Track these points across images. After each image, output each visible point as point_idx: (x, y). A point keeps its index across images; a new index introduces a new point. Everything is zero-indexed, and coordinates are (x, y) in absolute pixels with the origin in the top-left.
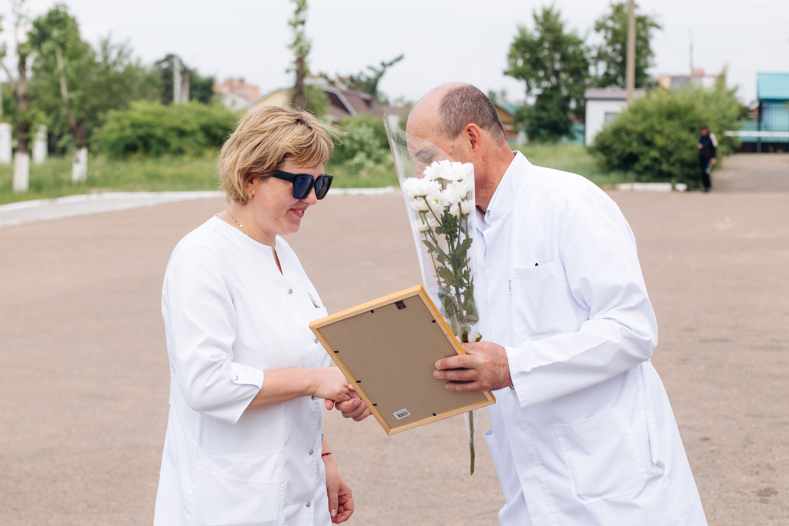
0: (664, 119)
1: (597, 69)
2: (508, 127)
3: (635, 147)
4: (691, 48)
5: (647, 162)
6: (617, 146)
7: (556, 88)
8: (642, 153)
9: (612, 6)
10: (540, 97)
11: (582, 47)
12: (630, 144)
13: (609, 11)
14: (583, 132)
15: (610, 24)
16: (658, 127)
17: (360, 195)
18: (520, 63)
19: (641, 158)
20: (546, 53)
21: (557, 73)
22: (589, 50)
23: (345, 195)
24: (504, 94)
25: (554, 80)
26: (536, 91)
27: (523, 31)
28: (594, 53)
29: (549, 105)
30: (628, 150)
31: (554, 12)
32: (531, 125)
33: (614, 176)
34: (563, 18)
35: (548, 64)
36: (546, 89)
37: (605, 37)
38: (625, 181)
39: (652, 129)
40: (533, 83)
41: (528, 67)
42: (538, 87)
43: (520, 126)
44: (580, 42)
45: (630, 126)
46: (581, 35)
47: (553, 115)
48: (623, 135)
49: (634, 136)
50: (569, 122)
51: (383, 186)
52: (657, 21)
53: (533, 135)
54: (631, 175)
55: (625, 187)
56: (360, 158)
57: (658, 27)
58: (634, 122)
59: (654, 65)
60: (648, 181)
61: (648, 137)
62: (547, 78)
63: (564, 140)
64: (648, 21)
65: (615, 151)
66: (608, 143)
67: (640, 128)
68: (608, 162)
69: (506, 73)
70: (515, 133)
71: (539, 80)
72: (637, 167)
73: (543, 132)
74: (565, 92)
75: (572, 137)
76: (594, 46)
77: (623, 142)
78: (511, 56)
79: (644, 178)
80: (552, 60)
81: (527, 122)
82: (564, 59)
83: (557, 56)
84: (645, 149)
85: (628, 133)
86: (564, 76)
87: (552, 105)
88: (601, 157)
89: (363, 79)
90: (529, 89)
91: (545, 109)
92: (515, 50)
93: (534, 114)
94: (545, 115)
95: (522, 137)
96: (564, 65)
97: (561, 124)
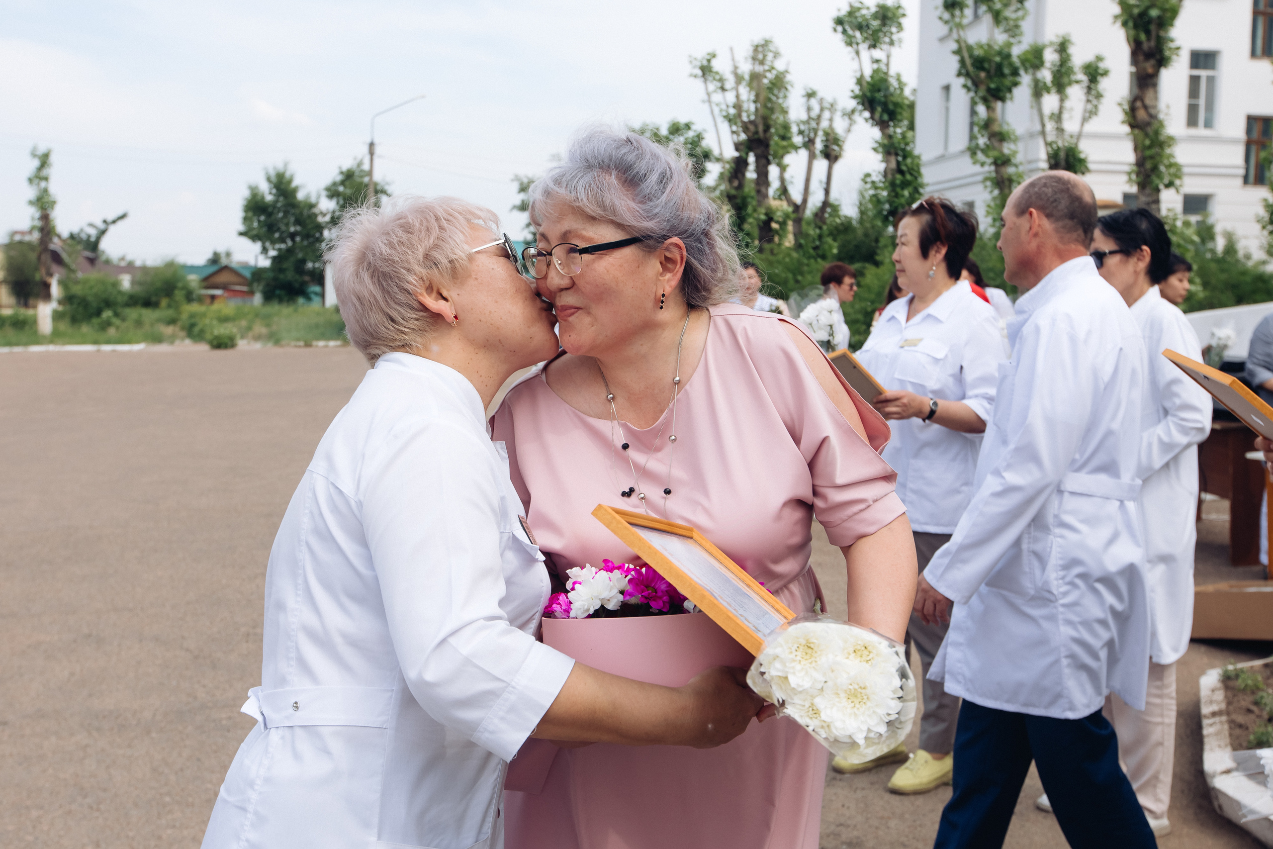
2: (245, 288)
7: (290, 251)
9: (342, 173)
10: (274, 259)
11: (315, 210)
13: (339, 178)
14: (322, 295)
15: (341, 189)
17: (114, 351)
18: (255, 224)
20: (280, 216)
21: (293, 236)
22: (324, 215)
23: (98, 351)
24: (228, 255)
25: (290, 243)
26: (273, 253)
27: (255, 191)
28: (327, 218)
29: (285, 267)
31: (288, 175)
32: (268, 285)
34: (296, 182)
35: (283, 227)
36: (279, 250)
37: (338, 203)
40: (268, 244)
41: (264, 229)
42: (274, 249)
43: (255, 285)
44: (312, 206)
46: (313, 200)
47: (290, 275)
50: (304, 284)
51: (138, 342)
52: (387, 188)
53: (269, 297)
56: (107, 314)
57: (389, 195)
62: (282, 240)
63: (301, 300)
64: (380, 188)
69: (241, 234)
70: (251, 293)
71: (273, 242)
73: (278, 292)
74: (300, 255)
75: (308, 298)
76: (327, 210)
78: (246, 219)
80: (286, 223)
81: (263, 283)
82: (298, 222)
83: (292, 219)
86: (298, 239)
87: (289, 267)
89: (84, 236)
90: (265, 250)
91: (281, 270)
92: (250, 214)
93: (271, 275)
94: (282, 276)
95: (258, 299)
96: (298, 228)
97: (297, 285)
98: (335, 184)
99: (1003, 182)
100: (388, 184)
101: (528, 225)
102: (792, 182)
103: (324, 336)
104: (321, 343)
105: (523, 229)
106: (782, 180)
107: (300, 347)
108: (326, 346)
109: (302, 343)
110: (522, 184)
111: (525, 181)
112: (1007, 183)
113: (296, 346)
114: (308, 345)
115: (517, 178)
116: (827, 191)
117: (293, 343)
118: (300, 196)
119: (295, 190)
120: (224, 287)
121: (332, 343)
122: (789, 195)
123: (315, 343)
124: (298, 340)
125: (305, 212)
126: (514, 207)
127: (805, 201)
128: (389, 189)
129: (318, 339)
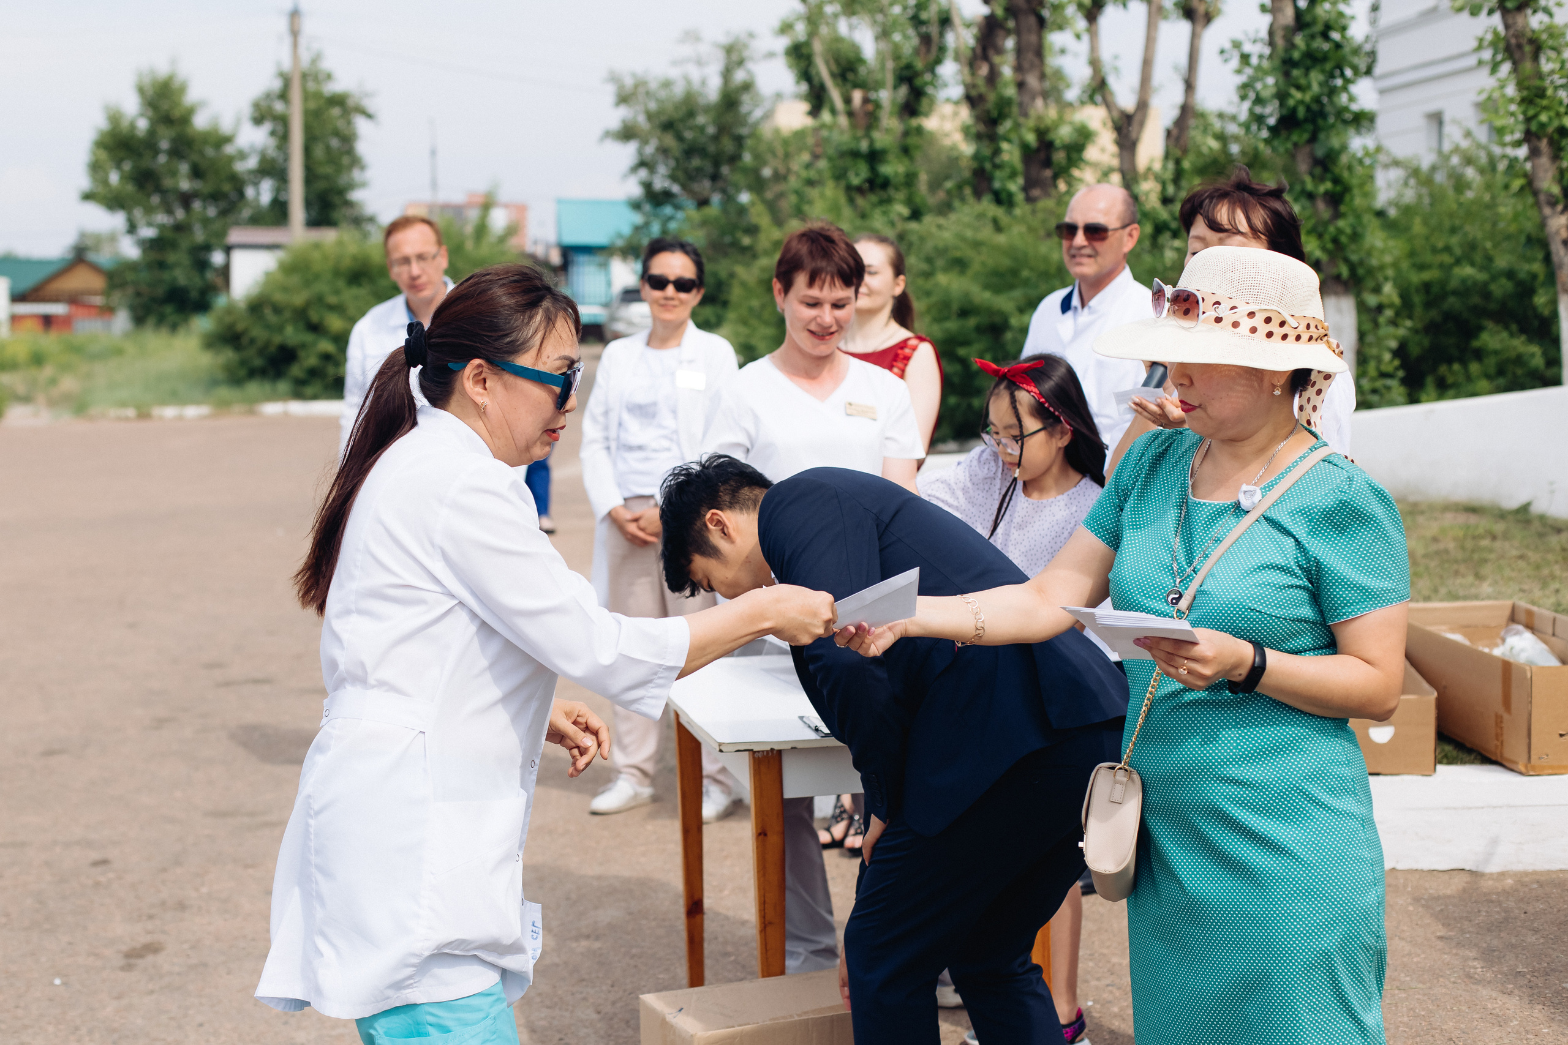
0: (341, 283)
1: (258, 194)
2: (98, 300)
3: (291, 335)
4: (433, 153)
5: (312, 361)
6: (258, 333)
7: (180, 228)
8: (303, 346)
10: (153, 244)
11: (229, 149)
12: (280, 329)
13: (275, 85)
15: (277, 105)
16: (332, 299)
18: (114, 178)
19: (302, 354)
20: (162, 159)
21: (186, 200)
22: (242, 155)
25: (179, 212)
26: (148, 232)
27: (114, 118)
28: (252, 163)
29: (172, 257)
30: (277, 339)
32: (138, 294)
33: (253, 388)
34: (192, 96)
35: (168, 182)
36: (161, 227)
37: (271, 135)
38: (274, 397)
39: (319, 300)
40: (137, 215)
41: (130, 188)
42: (150, 224)
43: (118, 297)
44: (228, 139)
45: (279, 297)
46: (226, 126)
47: (181, 276)
48: (268, 312)
49: (287, 314)
52: (366, 103)
53: (141, 316)
54: (283, 386)
55: (272, 409)
58: (285, 289)
59: (363, 185)
60: (315, 397)
61: (314, 316)
62: (166, 207)
64: (351, 103)
65: (252, 341)
66: (240, 327)
67: (299, 299)
68: (243, 363)
69: (88, 197)
70: (109, 310)
71: (149, 210)
72: (296, 370)
74: (199, 235)
76: (253, 148)
77: (268, 327)
78: (95, 168)
79: (309, 390)
80: (174, 173)
81: (130, 291)
82: (197, 173)
83: (184, 168)
84: (308, 337)
85: (277, 310)
86: (197, 205)
87: (179, 258)
88: (228, 355)
90: (132, 229)
91: (162, 265)
92: (103, 155)
93: (145, 276)
94: (166, 276)
95: (122, 320)
96: (198, 185)
97: (194, 294)
98: (268, 96)
99: (1520, 46)
100: (367, 95)
101: (634, 169)
102: (1116, 69)
103: (175, 398)
104: (170, 412)
105: (625, 176)
106: (1095, 63)
107: (127, 419)
108: (180, 418)
109: (131, 412)
110: (621, 87)
111: (629, 82)
112: (1528, 49)
113: (119, 419)
114: (143, 415)
115: (614, 78)
116: (1189, 86)
117: (113, 412)
118: (201, 122)
119: (190, 112)
120: (73, 299)
121: (192, 412)
122: (1111, 94)
123: (157, 411)
124: (123, 404)
125: (210, 152)
126: (607, 134)
127: (1143, 105)
128: (370, 105)
129: (164, 402)
